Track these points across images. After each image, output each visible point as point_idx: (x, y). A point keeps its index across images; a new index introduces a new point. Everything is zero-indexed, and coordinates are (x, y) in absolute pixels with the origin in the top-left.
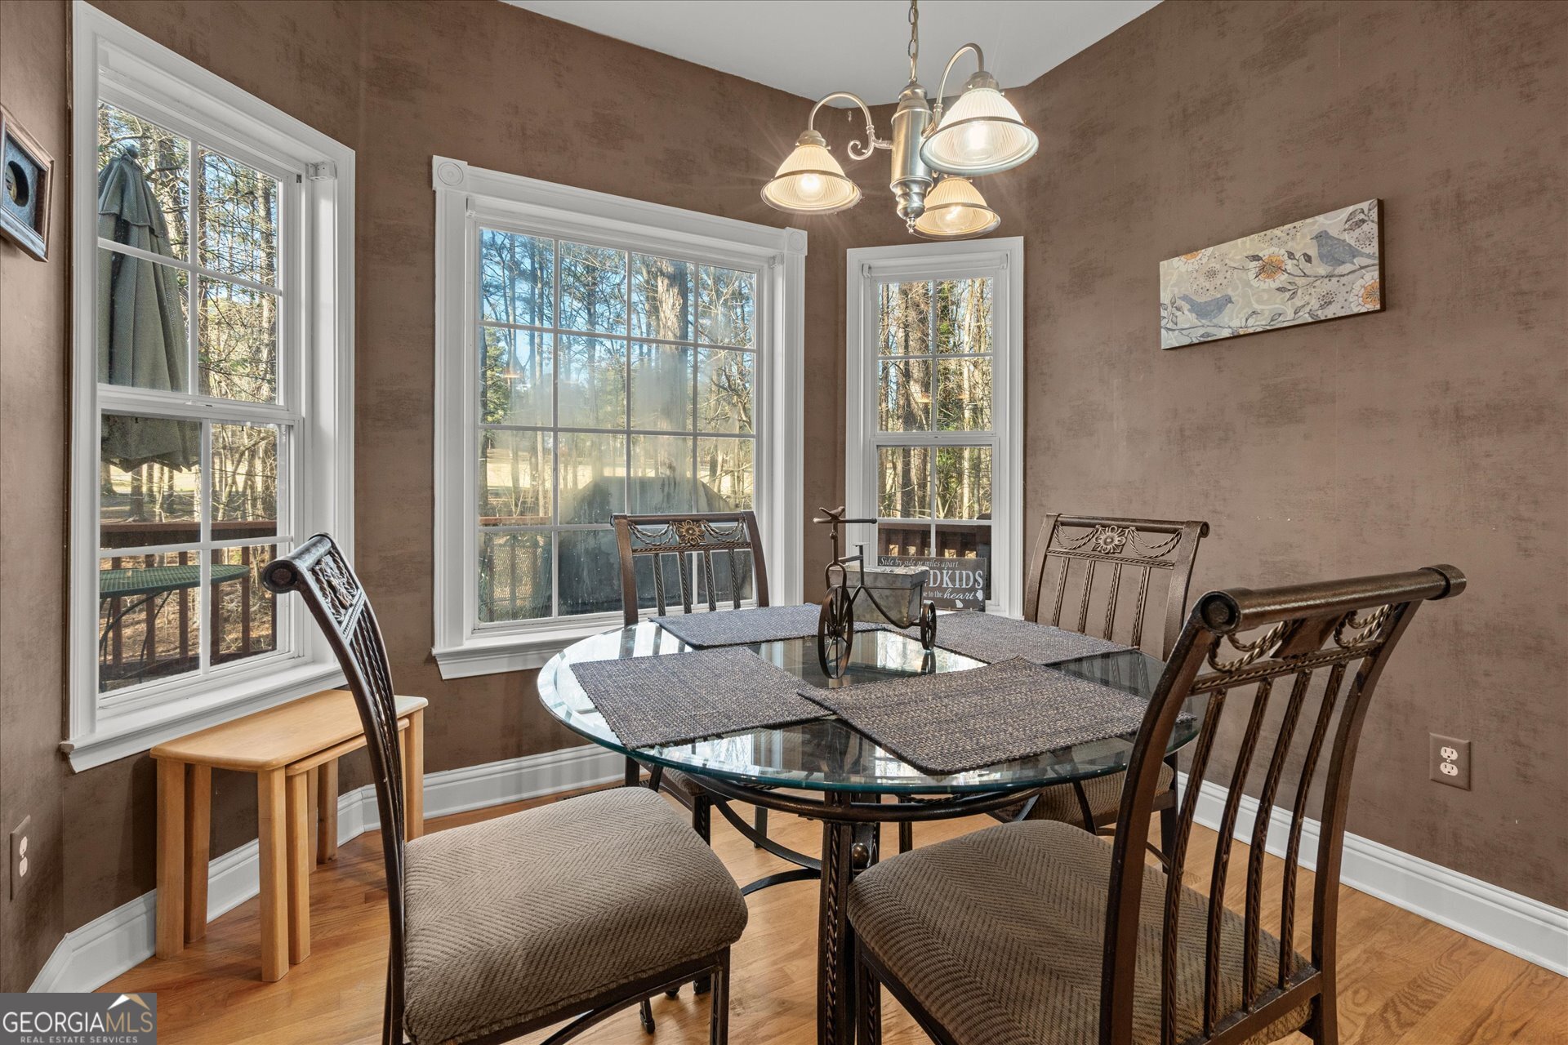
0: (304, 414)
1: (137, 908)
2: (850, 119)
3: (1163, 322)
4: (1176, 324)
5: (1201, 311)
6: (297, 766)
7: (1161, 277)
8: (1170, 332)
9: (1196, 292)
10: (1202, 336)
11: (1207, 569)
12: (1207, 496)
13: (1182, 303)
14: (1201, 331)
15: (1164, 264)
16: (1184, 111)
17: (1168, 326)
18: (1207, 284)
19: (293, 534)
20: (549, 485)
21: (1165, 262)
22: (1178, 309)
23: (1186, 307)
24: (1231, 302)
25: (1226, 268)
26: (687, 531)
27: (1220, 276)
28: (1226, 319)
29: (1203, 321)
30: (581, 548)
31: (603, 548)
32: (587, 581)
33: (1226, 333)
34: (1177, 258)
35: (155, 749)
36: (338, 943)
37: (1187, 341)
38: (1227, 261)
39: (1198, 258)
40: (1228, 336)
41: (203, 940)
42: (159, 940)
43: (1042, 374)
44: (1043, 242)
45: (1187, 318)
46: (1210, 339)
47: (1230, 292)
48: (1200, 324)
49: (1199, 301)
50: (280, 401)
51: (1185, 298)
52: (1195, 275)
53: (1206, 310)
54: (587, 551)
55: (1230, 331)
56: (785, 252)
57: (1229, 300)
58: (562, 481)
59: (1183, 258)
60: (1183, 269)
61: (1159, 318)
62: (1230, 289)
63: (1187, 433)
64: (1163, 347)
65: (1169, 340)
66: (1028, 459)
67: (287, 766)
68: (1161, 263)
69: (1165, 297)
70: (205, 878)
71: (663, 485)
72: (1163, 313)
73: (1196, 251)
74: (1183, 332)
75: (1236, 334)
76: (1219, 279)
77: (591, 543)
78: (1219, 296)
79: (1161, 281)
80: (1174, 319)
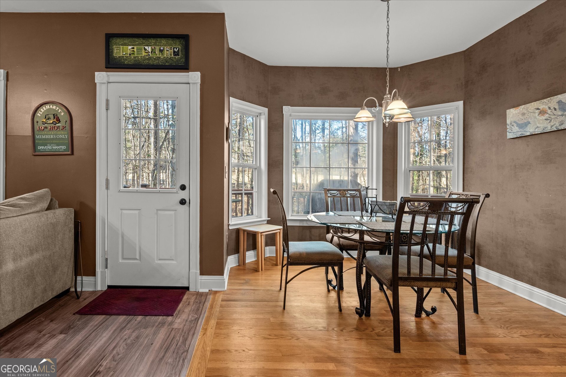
0: (258, 166)
1: (236, 255)
2: (399, 70)
3: (508, 130)
4: (512, 131)
5: (521, 126)
6: (262, 233)
7: (507, 115)
8: (510, 133)
9: (519, 120)
10: (520, 135)
11: (524, 212)
12: (523, 187)
13: (513, 124)
14: (520, 133)
15: (508, 111)
16: (517, 59)
17: (509, 131)
18: (522, 118)
19: (256, 191)
20: (308, 182)
21: (508, 110)
22: (513, 126)
23: (515, 125)
24: (530, 123)
25: (528, 112)
26: (342, 193)
27: (526, 115)
28: (528, 129)
29: (521, 130)
30: (317, 197)
31: (322, 198)
32: (318, 206)
33: (528, 134)
34: (512, 109)
35: (239, 228)
36: (268, 270)
37: (515, 136)
38: (529, 110)
39: (519, 109)
40: (529, 135)
41: (245, 265)
42: (240, 262)
43: (470, 146)
44: (470, 102)
45: (516, 129)
46: (523, 136)
47: (530, 120)
48: (520, 131)
49: (519, 123)
50: (254, 163)
51: (515, 122)
52: (518, 114)
53: (522, 126)
54: (318, 198)
55: (530, 133)
56: (376, 114)
57: (529, 123)
58: (312, 181)
59: (514, 109)
60: (514, 112)
61: (506, 129)
62: (530, 119)
63: (517, 167)
64: (508, 138)
65: (510, 136)
66: (465, 175)
67: (261, 233)
68: (507, 110)
69: (508, 122)
70: (246, 255)
71: (339, 182)
72: (508, 127)
73: (519, 106)
74: (514, 133)
75: (531, 134)
76: (526, 116)
77: (319, 196)
78: (526, 121)
79: (507, 116)
80: (511, 129)
